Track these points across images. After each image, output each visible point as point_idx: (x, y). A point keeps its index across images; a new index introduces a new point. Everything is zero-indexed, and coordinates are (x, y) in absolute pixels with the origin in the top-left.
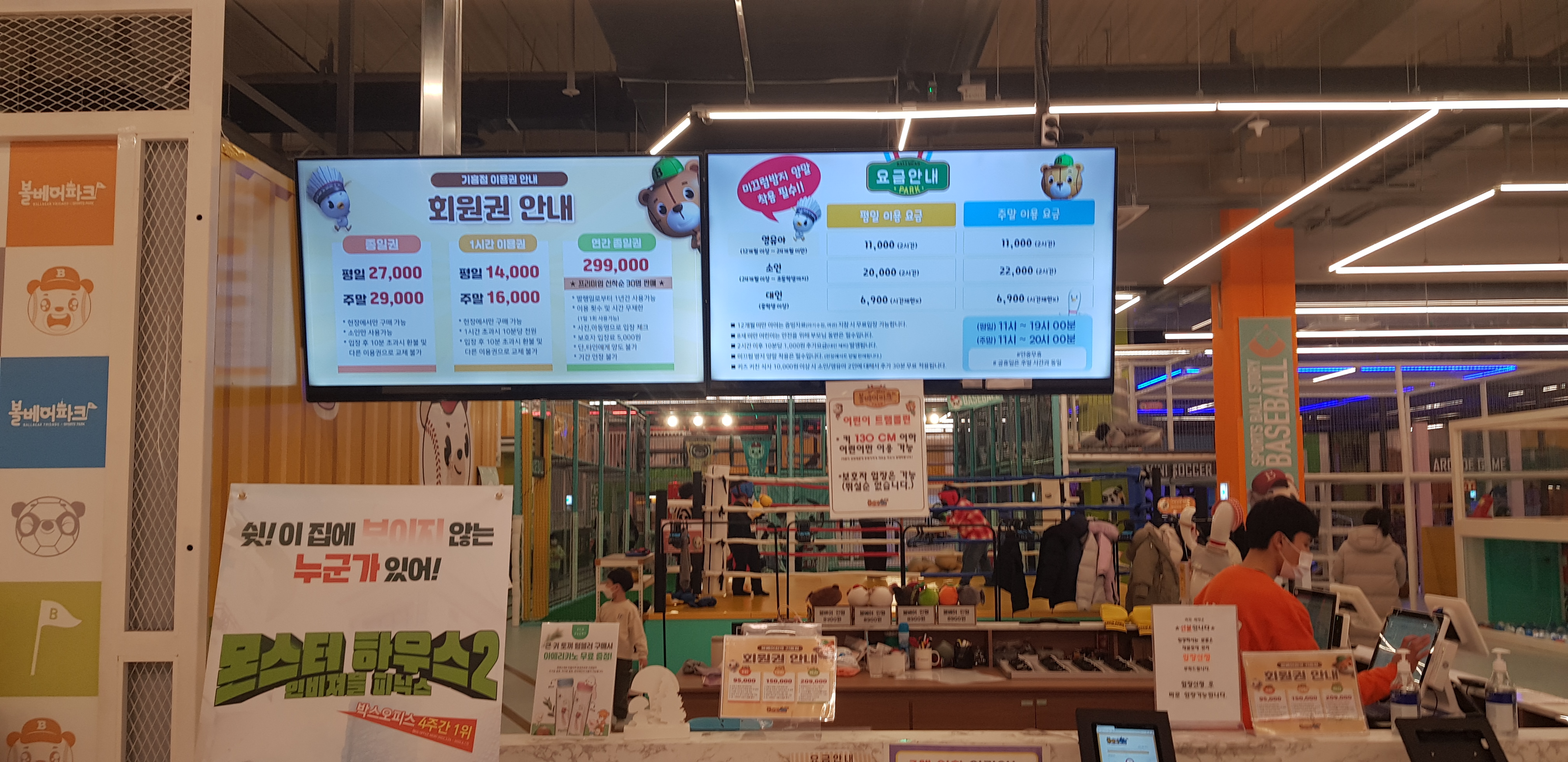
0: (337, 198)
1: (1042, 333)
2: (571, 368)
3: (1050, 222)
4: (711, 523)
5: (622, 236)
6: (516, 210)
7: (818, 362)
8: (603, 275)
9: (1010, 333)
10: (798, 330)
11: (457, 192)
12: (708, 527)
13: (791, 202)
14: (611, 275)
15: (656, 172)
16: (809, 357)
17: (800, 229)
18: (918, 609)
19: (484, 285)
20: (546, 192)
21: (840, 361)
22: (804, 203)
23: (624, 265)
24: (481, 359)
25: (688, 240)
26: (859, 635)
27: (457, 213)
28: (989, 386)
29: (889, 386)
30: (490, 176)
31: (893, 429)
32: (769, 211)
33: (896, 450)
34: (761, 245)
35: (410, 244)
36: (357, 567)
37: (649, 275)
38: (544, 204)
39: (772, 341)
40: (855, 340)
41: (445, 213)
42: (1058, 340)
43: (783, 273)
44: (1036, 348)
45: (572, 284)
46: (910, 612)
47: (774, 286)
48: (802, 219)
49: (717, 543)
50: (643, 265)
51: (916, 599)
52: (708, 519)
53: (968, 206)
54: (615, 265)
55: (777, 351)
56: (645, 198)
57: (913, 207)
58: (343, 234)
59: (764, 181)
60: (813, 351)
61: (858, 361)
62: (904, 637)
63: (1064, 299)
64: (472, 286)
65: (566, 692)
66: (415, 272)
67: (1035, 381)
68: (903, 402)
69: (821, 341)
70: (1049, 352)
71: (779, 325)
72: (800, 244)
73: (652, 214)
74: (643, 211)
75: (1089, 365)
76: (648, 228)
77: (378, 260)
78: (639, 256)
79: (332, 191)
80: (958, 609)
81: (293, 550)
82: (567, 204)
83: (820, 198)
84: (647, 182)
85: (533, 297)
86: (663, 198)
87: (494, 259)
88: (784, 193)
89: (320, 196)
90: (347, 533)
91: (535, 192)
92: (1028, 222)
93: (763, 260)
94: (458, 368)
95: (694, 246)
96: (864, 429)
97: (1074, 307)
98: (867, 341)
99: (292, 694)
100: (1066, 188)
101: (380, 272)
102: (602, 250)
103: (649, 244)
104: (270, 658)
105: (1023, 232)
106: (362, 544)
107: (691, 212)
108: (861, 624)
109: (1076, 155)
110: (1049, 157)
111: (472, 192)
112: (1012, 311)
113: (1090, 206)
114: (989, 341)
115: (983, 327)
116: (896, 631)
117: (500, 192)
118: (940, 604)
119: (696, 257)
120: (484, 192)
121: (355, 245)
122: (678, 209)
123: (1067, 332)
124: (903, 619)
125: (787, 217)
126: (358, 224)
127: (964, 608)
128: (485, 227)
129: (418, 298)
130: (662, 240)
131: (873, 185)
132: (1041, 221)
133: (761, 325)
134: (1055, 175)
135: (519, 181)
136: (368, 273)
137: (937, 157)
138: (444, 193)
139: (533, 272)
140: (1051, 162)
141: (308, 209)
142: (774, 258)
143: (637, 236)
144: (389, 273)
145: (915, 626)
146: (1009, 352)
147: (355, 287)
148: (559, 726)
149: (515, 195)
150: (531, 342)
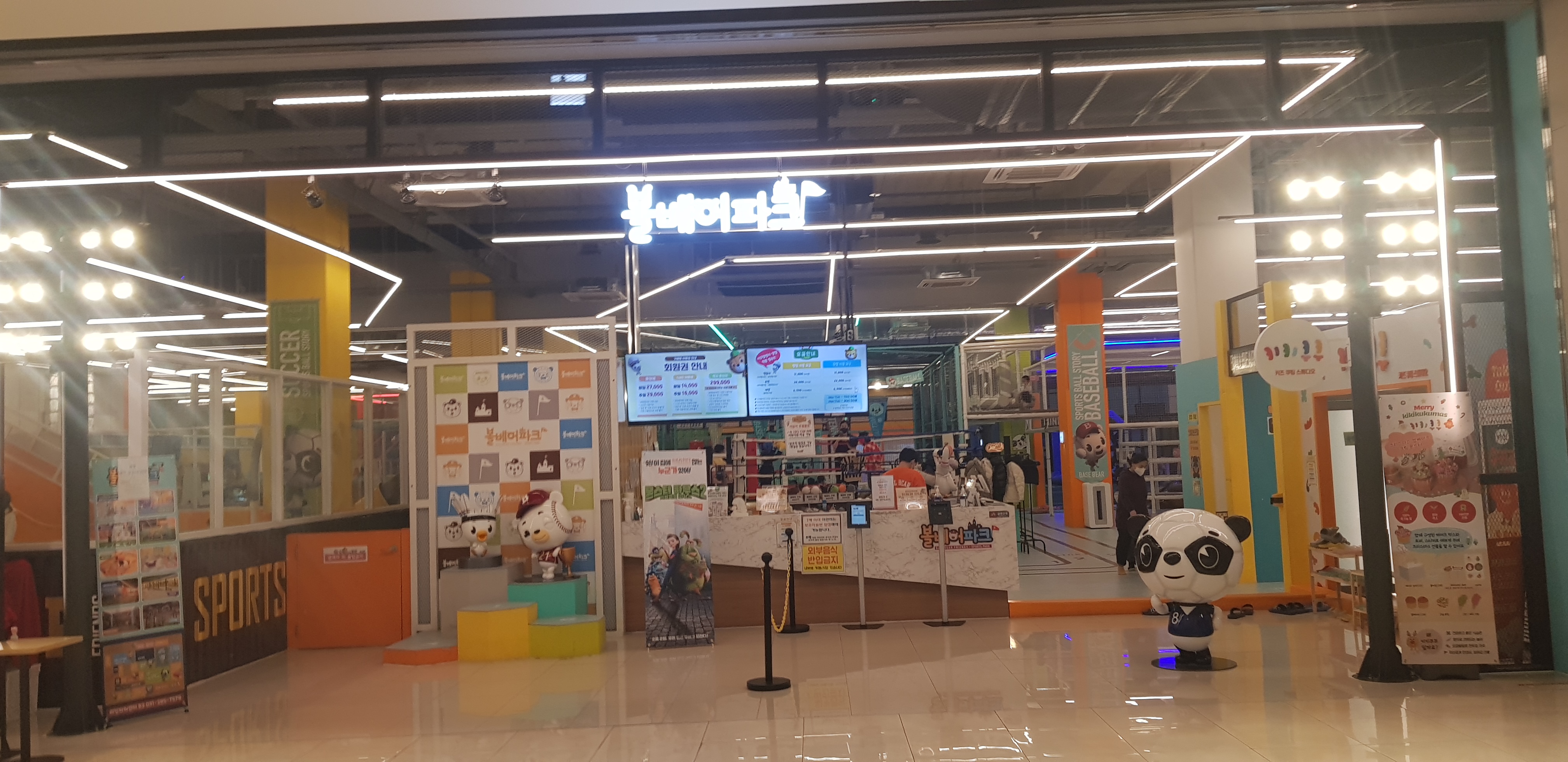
0: (637, 365)
1: (847, 399)
2: (707, 414)
3: (848, 366)
4: (737, 466)
5: (722, 374)
6: (690, 367)
7: (781, 409)
8: (716, 385)
9: (838, 399)
10: (775, 400)
11: (673, 362)
12: (735, 468)
13: (772, 362)
14: (719, 385)
15: (732, 354)
16: (778, 408)
17: (775, 370)
18: (830, 494)
19: (681, 390)
20: (699, 361)
21: (788, 409)
22: (776, 362)
23: (722, 382)
24: (680, 412)
25: (741, 374)
26: (807, 505)
27: (673, 369)
28: (832, 415)
29: (803, 416)
30: (682, 358)
31: (804, 429)
32: (766, 365)
33: (805, 435)
34: (763, 375)
35: (659, 378)
36: (672, 470)
37: (730, 385)
38: (699, 365)
39: (767, 403)
40: (792, 402)
41: (669, 368)
42: (852, 401)
43: (770, 383)
44: (846, 403)
45: (707, 388)
46: (827, 496)
47: (768, 387)
48: (775, 367)
49: (741, 477)
50: (728, 382)
51: (829, 491)
52: (735, 463)
53: (824, 362)
54: (720, 383)
55: (769, 406)
56: (728, 362)
57: (809, 363)
58: (639, 376)
59: (764, 356)
60: (780, 406)
61: (793, 409)
62: (825, 505)
63: (853, 389)
64: (677, 390)
65: (715, 506)
66: (661, 386)
67: (846, 413)
68: (807, 420)
69: (782, 403)
70: (850, 404)
71: (769, 399)
72: (774, 375)
73: (731, 367)
74: (728, 366)
75: (861, 409)
76: (729, 371)
77: (649, 383)
78: (727, 379)
79: (635, 364)
80: (847, 493)
81: (657, 467)
82: (705, 365)
83: (780, 361)
84: (729, 358)
85: (696, 393)
86: (734, 362)
87: (684, 382)
88: (770, 359)
89: (632, 365)
90: (669, 462)
91: (696, 362)
92: (842, 366)
93: (764, 380)
94: (674, 415)
95: (743, 376)
96: (795, 429)
97: (856, 391)
98: (796, 403)
99: (661, 499)
100: (852, 356)
101: (650, 387)
102: (716, 378)
103: (730, 376)
104: (656, 491)
105: (840, 369)
106: (672, 465)
107: (742, 366)
108: (807, 501)
109: (855, 347)
110: (847, 347)
111: (677, 362)
112: (838, 392)
113: (859, 361)
114: (832, 402)
115: (830, 397)
116: (822, 504)
117: (686, 362)
118: (839, 492)
119: (744, 379)
120: (681, 362)
121: (643, 379)
122: (738, 365)
123: (855, 398)
124: (824, 498)
125: (771, 367)
126: (643, 373)
127: (849, 493)
128: (681, 372)
129: (662, 394)
130: (734, 375)
131: (796, 356)
132: (845, 366)
133: (764, 399)
134: (849, 353)
135: (691, 358)
136: (646, 387)
137: (814, 348)
138: (669, 363)
139: (696, 385)
140: (848, 349)
141: (628, 369)
142: (767, 379)
143: (727, 373)
144: (653, 387)
145: (829, 501)
146: (838, 405)
147: (642, 391)
148: (714, 514)
149: (690, 363)
150: (695, 406)
